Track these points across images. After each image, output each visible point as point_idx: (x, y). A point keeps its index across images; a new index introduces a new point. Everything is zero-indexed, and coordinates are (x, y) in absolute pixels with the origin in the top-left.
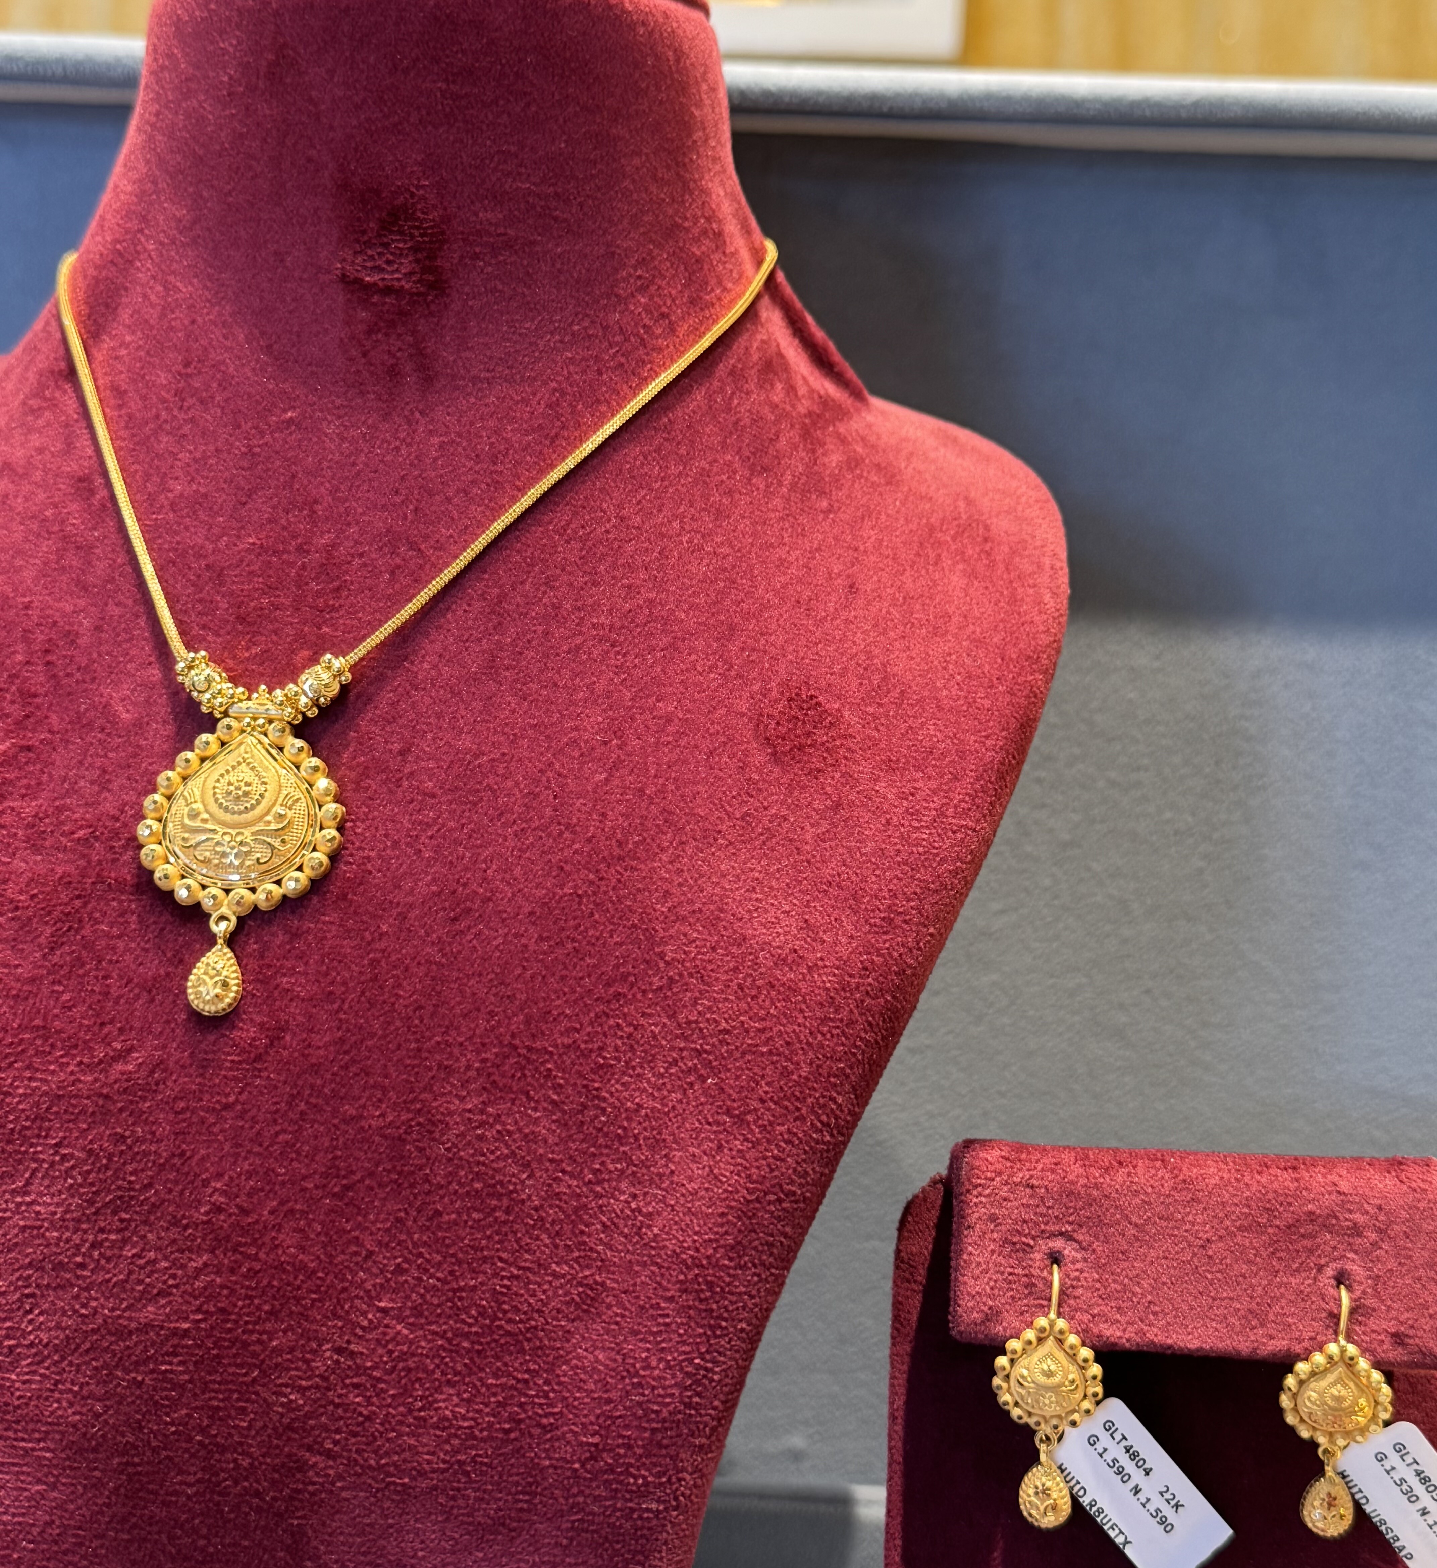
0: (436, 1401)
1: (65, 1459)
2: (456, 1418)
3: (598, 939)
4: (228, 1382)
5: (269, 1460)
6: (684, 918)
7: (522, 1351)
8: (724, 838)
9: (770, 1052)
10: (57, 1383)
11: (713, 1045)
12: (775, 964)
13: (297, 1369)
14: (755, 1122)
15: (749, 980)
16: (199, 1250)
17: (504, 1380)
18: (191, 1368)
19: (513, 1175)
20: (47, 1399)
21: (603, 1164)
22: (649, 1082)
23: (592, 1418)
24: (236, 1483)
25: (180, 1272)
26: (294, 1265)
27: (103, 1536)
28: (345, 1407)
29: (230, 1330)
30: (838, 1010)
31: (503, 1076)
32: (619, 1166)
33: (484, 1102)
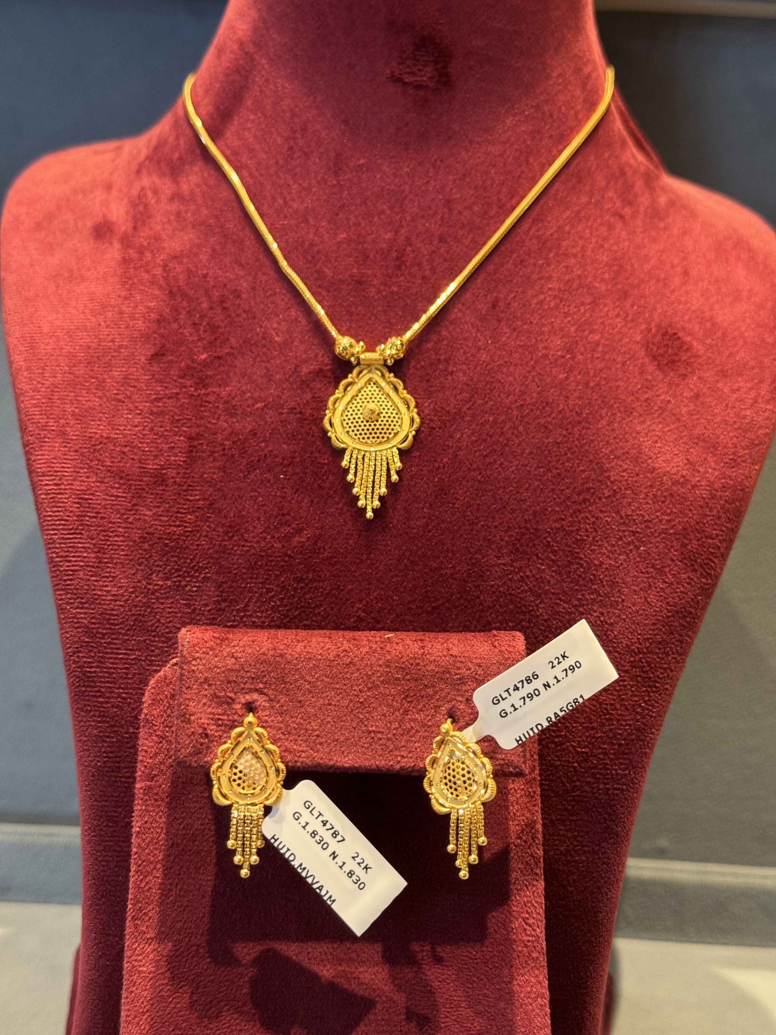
3: (571, 468)
6: (618, 458)
8: (636, 411)
9: (675, 533)
11: (642, 529)
12: (673, 484)
14: (669, 572)
15: (659, 493)
19: (531, 601)
21: (583, 595)
22: (606, 548)
30: (711, 510)
31: (522, 545)
32: (592, 597)
33: (511, 560)
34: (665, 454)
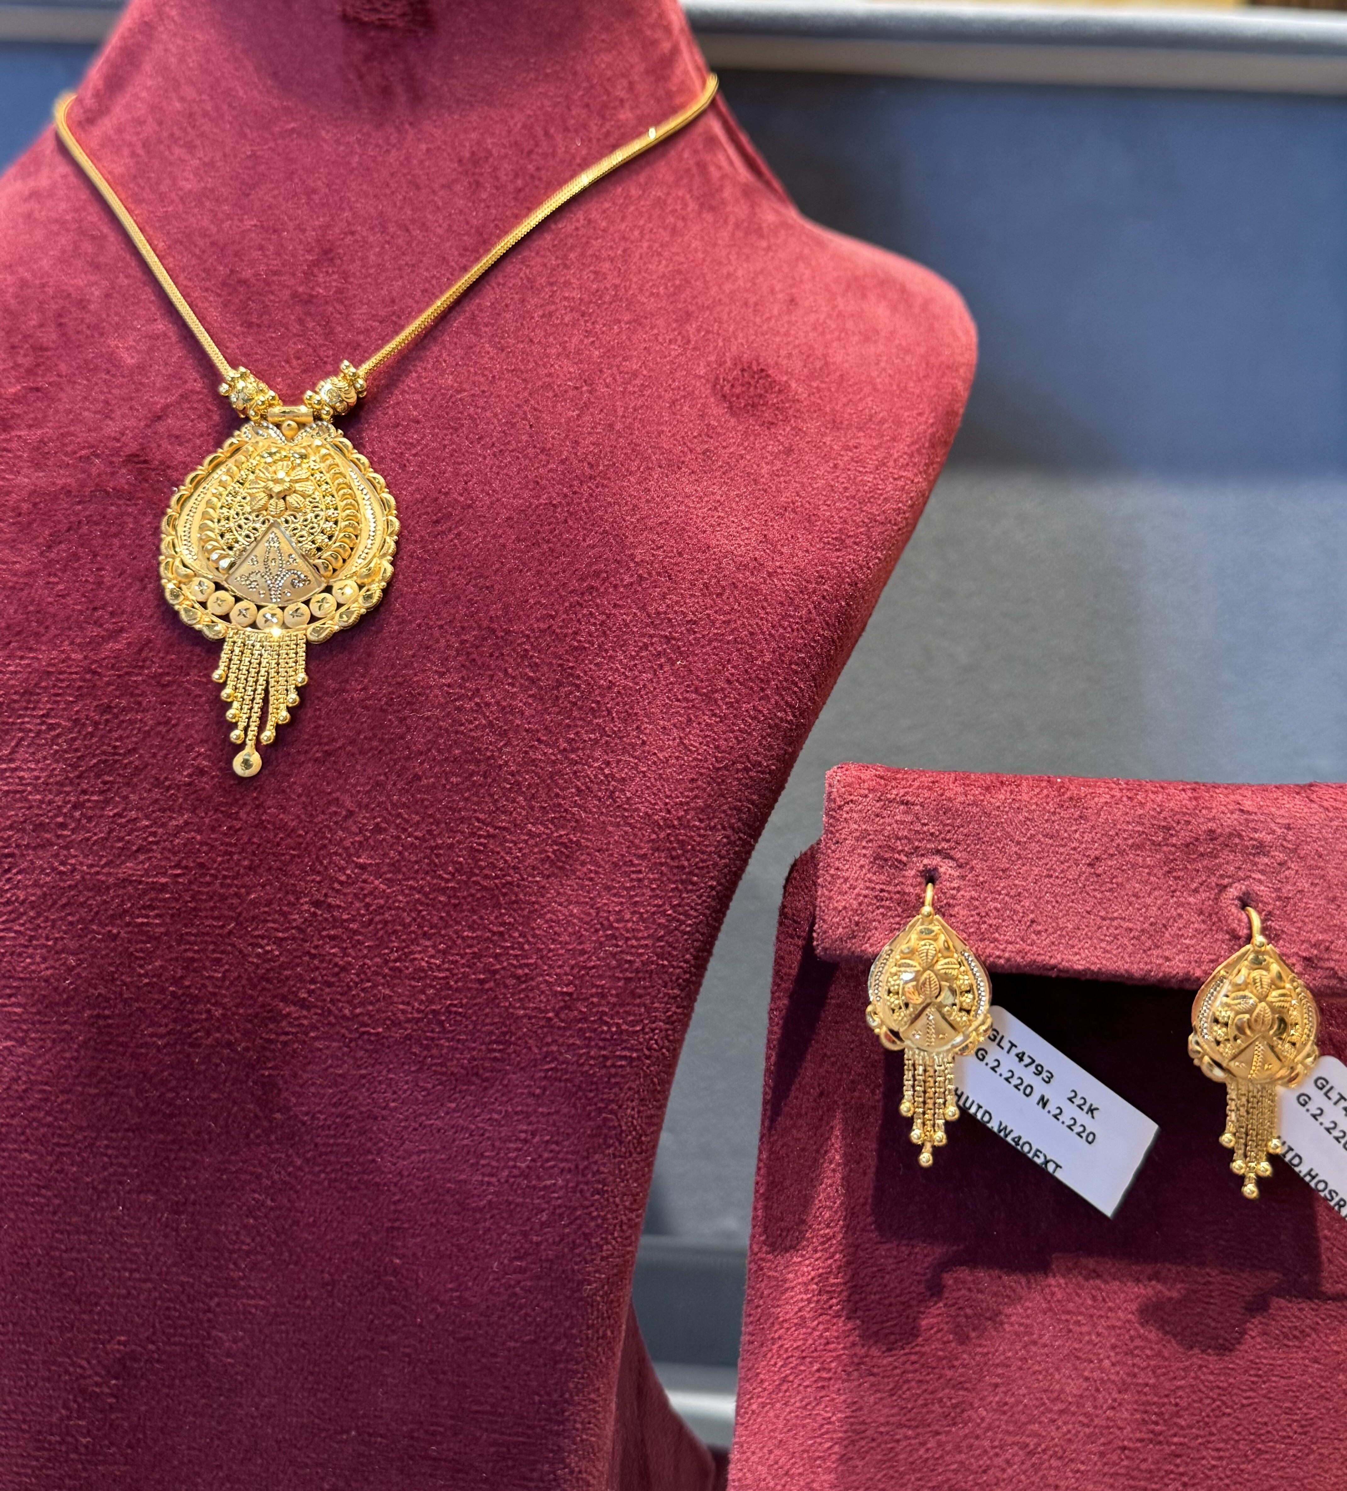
0: (412, 952)
1: (35, 1014)
2: (431, 969)
3: (572, 541)
4: (204, 934)
5: (241, 1011)
6: (651, 528)
7: (498, 906)
8: (686, 466)
9: (735, 641)
10: (31, 938)
11: (681, 633)
12: (737, 569)
13: (274, 921)
14: (722, 699)
15: (714, 581)
16: (181, 810)
17: (479, 933)
18: (168, 920)
19: (491, 743)
20: (20, 955)
21: (577, 733)
22: (620, 661)
23: (567, 969)
24: (208, 1034)
25: (160, 831)
26: (274, 824)
27: (70, 1091)
28: (322, 958)
29: (208, 884)
30: (797, 608)
31: (481, 655)
32: (592, 736)
33: (463, 678)
34: (728, 527)
